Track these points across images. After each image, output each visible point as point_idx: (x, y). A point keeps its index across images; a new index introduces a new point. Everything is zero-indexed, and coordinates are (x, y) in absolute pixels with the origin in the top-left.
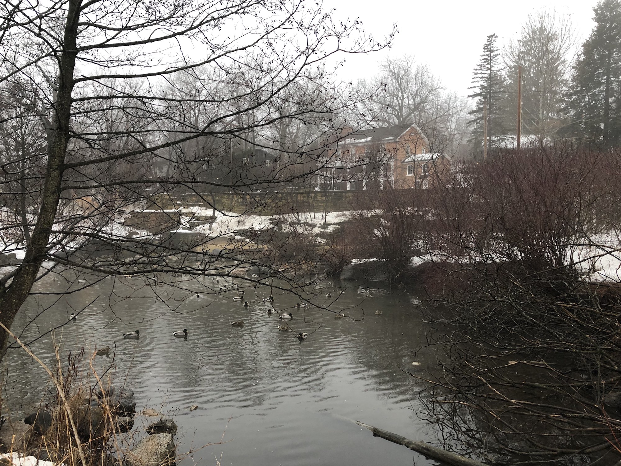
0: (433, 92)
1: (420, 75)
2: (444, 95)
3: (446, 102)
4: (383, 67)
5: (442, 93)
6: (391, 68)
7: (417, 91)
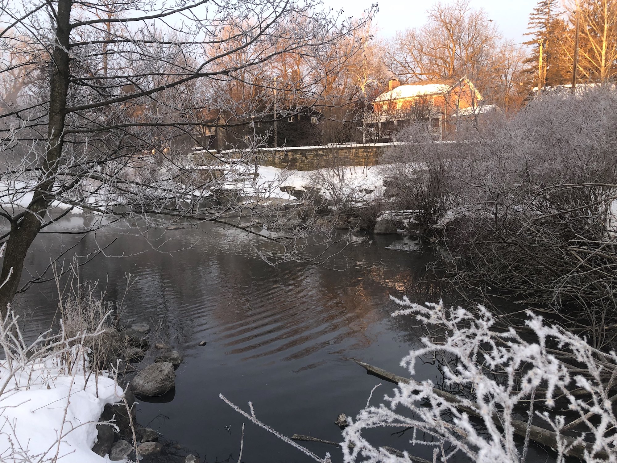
0: (487, 42)
1: (474, 24)
4: (434, 17)
6: (443, 17)
7: (470, 41)
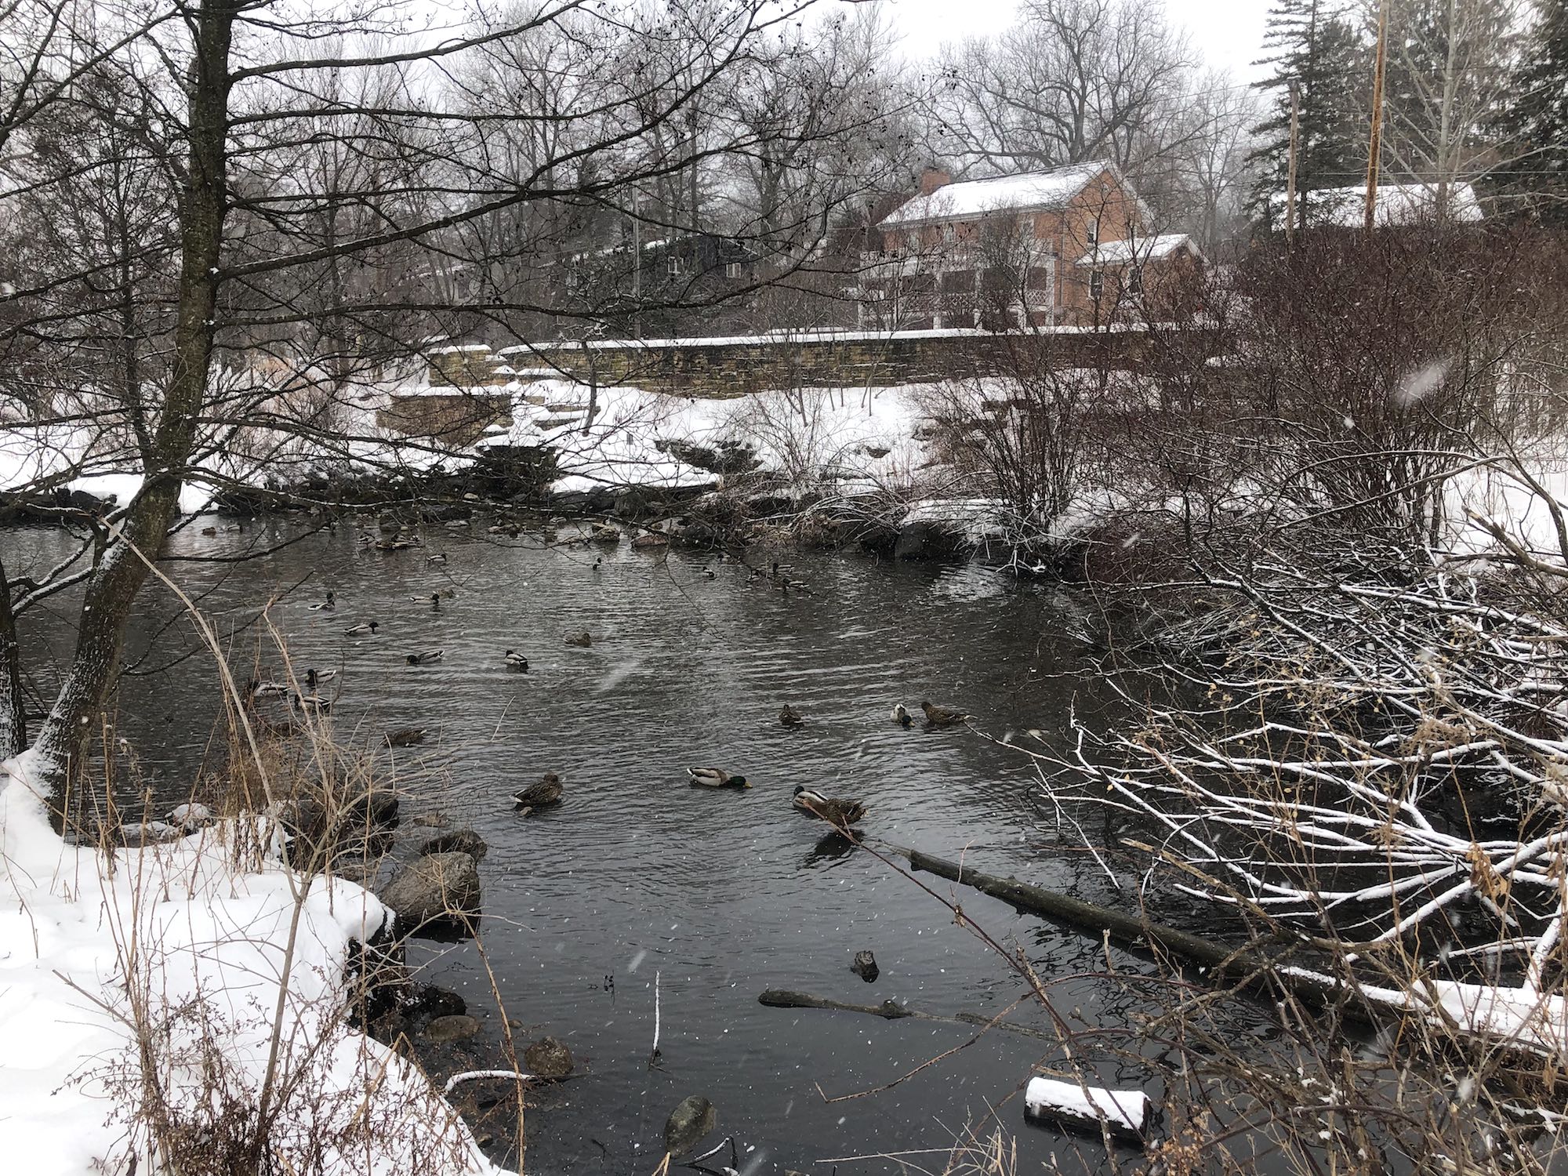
0: (1162, 76)
1: (1132, 28)
2: (1193, 82)
3: (1199, 102)
5: (1187, 78)
7: (1121, 74)
